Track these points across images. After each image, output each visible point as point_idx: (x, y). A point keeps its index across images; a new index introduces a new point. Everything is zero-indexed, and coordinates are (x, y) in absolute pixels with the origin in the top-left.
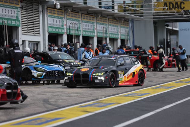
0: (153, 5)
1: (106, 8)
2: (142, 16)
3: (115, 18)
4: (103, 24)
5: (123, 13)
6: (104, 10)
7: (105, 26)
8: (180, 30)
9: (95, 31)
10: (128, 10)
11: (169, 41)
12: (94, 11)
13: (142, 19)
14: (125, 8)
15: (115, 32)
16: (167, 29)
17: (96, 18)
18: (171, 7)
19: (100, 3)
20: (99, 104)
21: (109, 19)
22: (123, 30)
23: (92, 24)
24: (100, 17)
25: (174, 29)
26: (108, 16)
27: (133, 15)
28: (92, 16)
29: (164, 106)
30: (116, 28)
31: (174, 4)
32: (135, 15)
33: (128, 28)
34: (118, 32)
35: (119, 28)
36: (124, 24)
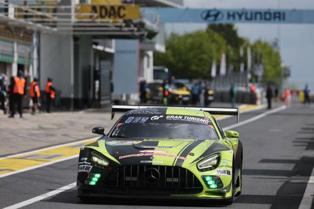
2: (55, 26)
3: (8, 28)
11: (98, 69)
13: (55, 31)
15: (8, 51)
16: (95, 49)
18: (103, 13)
30: (10, 44)
31: (109, 9)
32: (43, 25)
33: (30, 45)
34: (13, 52)
35: (15, 45)
36: (23, 38)
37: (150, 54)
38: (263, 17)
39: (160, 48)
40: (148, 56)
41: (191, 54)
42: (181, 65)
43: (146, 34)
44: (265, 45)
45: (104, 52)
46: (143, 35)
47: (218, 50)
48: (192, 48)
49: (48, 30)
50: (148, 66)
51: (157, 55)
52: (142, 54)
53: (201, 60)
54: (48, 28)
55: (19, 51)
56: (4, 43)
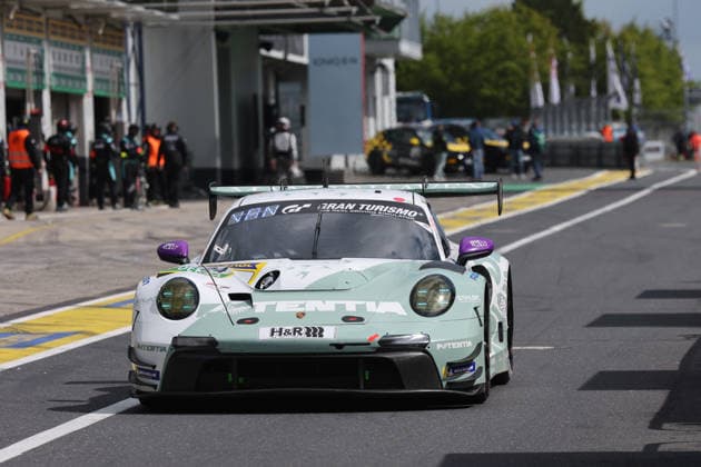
2: (175, 10)
3: (70, 17)
4: (27, 40)
7: (36, 47)
8: (315, 61)
11: (272, 101)
13: (175, 21)
15: (72, 69)
16: (265, 58)
17: (1, 16)
20: (17, 336)
21: (51, 22)
22: (104, 62)
24: (17, 13)
25: (292, 58)
26: (45, 8)
27: (139, 8)
30: (75, 53)
32: (147, 8)
33: (120, 55)
34: (83, 70)
35: (88, 54)
36: (105, 39)
37: (389, 63)
39: (411, 49)
40: (383, 67)
41: (481, 62)
42: (457, 86)
43: (378, 19)
44: (646, 35)
45: (285, 62)
46: (373, 22)
47: (541, 50)
48: (482, 47)
49: (159, 17)
50: (386, 92)
51: (403, 65)
52: (371, 65)
53: (503, 74)
54: (158, 13)
55: (98, 67)
56: (63, 51)
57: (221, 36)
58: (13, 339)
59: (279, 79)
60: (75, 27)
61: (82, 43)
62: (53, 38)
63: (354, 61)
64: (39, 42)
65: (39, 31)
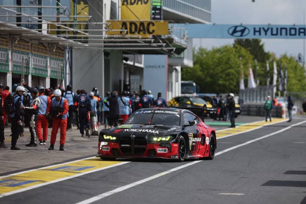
0: (104, 26)
1: (28, 28)
2: (87, 42)
3: (41, 43)
4: (23, 53)
5: (55, 36)
6: (25, 31)
7: (26, 56)
8: (147, 67)
9: (10, 63)
10: (64, 32)
11: (128, 83)
12: (9, 31)
13: (86, 47)
14: (59, 28)
15: (41, 66)
16: (125, 64)
17: (12, 43)
18: (133, 30)
19: (19, 19)
20: (11, 181)
21: (33, 45)
22: (55, 64)
23: (5, 53)
24: (18, 41)
25: (136, 64)
26: (31, 40)
27: (71, 41)
28: (5, 40)
29: (115, 188)
30: (43, 59)
31: (138, 25)
32: (75, 41)
33: (62, 61)
34: (46, 67)
35: (48, 60)
36: (56, 54)
37: (179, 68)
38: (288, 33)
39: (189, 63)
40: (176, 70)
41: (219, 69)
42: (209, 79)
43: (174, 49)
44: (291, 60)
45: (134, 66)
46: (172, 50)
47: (245, 64)
48: (219, 64)
49: (80, 45)
50: (177, 81)
51: (184, 69)
52: (171, 69)
53: (228, 75)
54: (80, 43)
55: (53, 66)
56: (38, 58)
57: (106, 54)
58: (10, 182)
59: (130, 74)
60: (44, 48)
61: (46, 55)
62: (33, 52)
63: (163, 67)
64: (28, 54)
65: (28, 49)
